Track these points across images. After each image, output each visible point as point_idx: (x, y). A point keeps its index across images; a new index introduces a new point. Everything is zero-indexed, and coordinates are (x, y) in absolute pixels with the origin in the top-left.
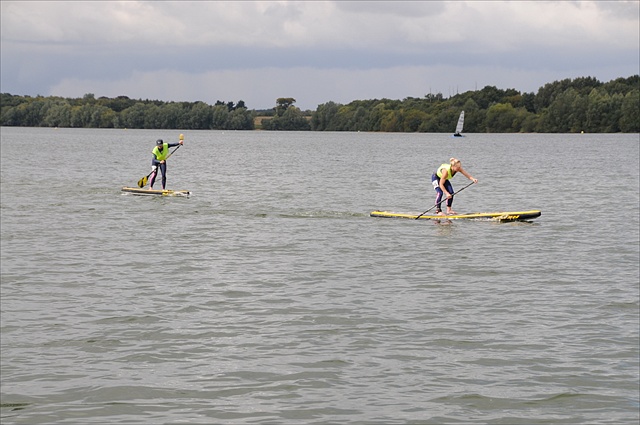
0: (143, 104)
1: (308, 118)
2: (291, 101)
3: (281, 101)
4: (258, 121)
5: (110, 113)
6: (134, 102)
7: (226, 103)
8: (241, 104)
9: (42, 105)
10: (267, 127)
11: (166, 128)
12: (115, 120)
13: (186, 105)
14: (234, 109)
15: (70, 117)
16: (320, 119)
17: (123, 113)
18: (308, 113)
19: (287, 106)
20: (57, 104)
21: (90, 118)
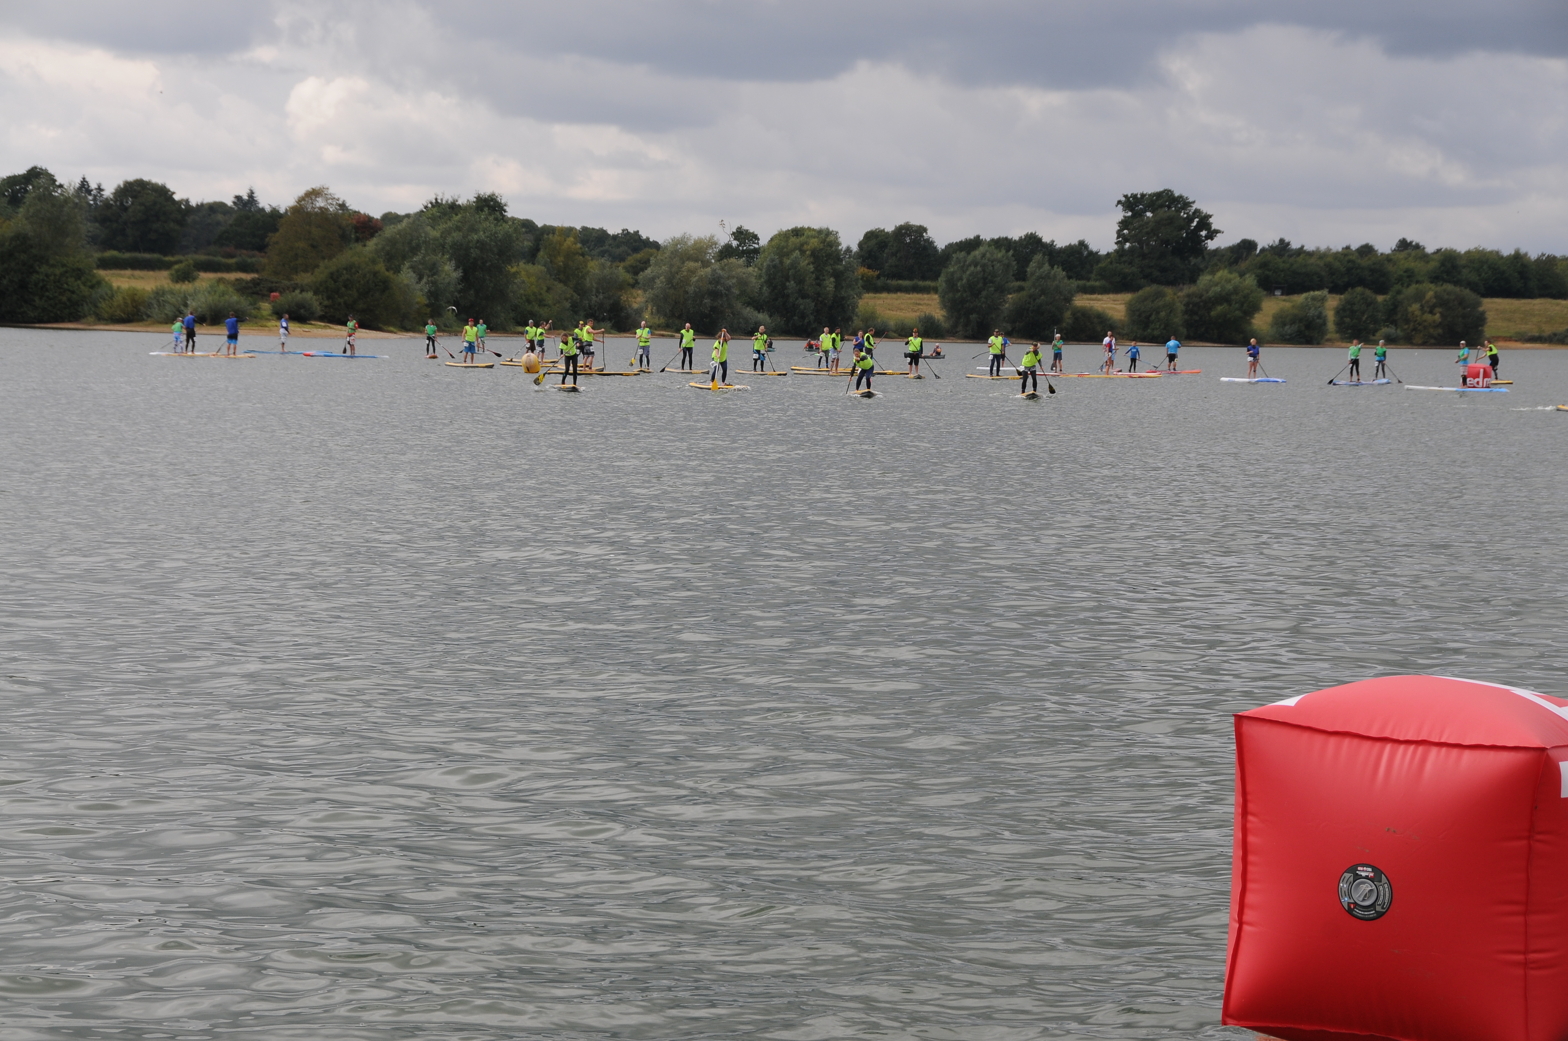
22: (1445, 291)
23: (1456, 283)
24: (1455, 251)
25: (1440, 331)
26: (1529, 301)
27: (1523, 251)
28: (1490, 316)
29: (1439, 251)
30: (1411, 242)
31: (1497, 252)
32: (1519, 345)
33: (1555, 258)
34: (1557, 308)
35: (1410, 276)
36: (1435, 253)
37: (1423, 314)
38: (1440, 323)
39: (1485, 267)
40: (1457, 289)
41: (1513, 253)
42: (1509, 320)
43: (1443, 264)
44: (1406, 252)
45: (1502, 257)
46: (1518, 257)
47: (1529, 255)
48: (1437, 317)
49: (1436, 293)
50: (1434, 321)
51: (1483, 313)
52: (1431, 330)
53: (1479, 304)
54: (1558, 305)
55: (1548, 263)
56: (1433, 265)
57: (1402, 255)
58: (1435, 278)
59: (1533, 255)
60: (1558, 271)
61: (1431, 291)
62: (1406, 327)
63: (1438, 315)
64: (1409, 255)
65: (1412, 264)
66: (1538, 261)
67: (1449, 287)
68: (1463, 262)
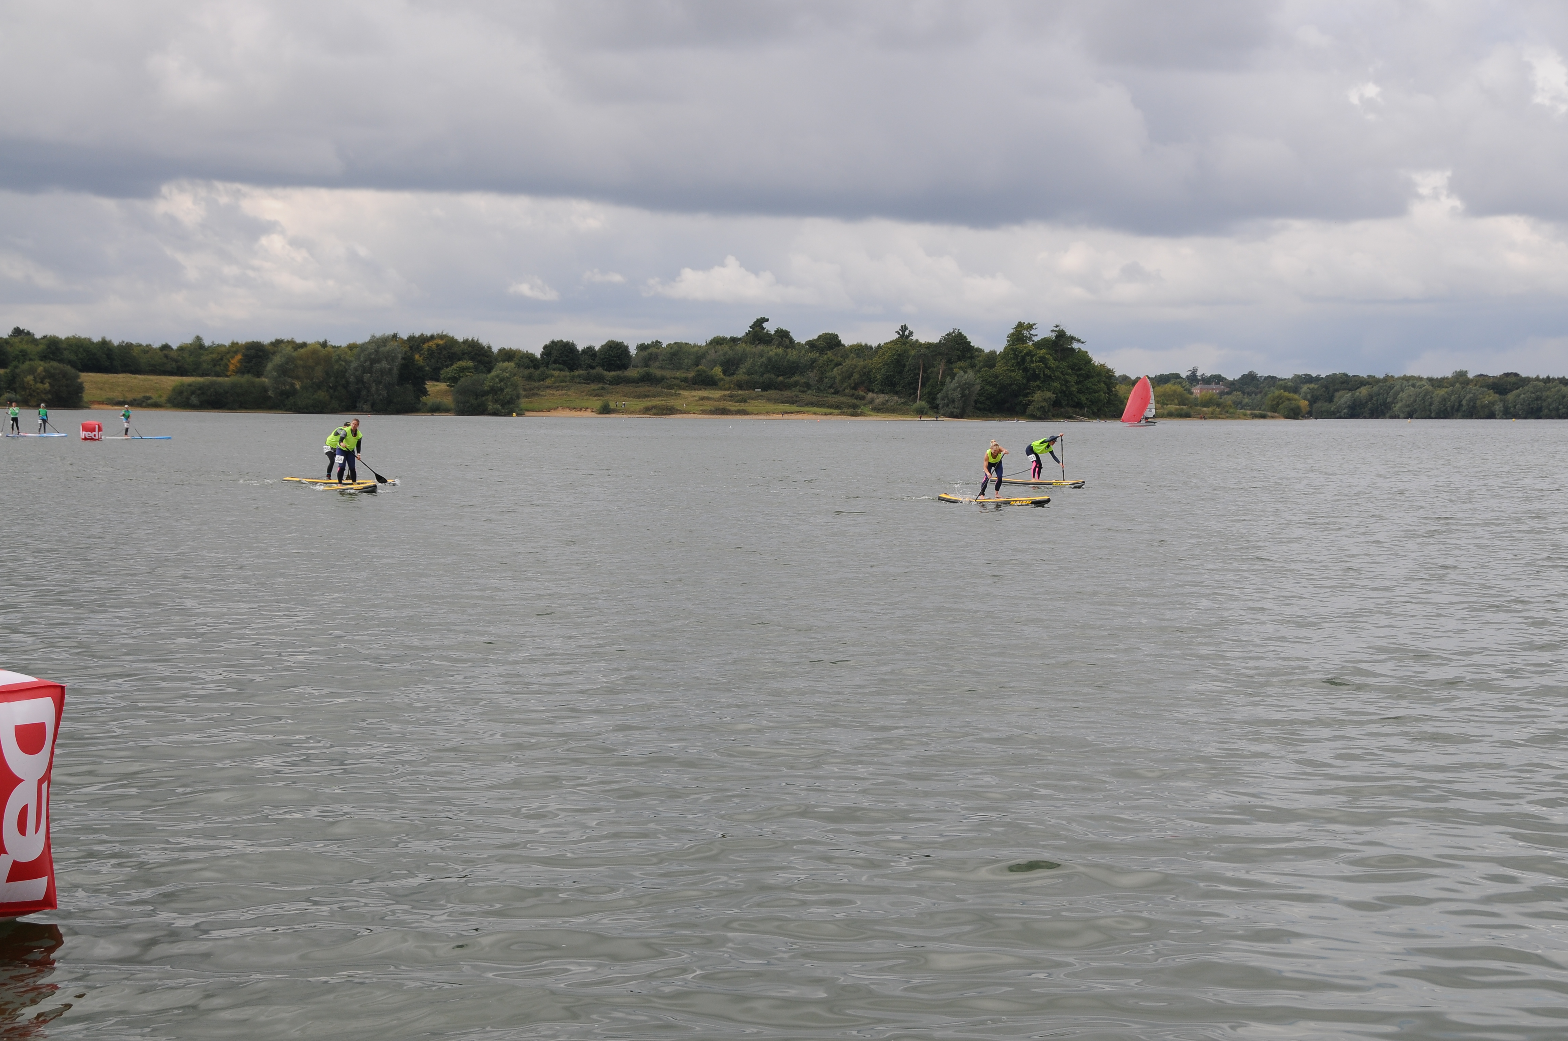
22: (52, 366)
23: (60, 361)
24: (57, 338)
25: (50, 396)
26: (115, 375)
27: (108, 339)
28: (86, 386)
29: (45, 337)
30: (23, 330)
31: (89, 340)
32: (109, 407)
33: (132, 344)
34: (136, 381)
35: (24, 355)
36: (42, 339)
37: (36, 383)
38: (50, 391)
39: (81, 350)
40: (61, 366)
41: (100, 340)
42: (101, 389)
43: (49, 347)
44: (19, 337)
45: (93, 343)
46: (104, 343)
47: (113, 341)
48: (47, 386)
49: (44, 368)
50: (45, 389)
51: (81, 384)
52: (43, 396)
53: (78, 377)
54: (136, 378)
55: (127, 348)
56: (41, 347)
57: (17, 339)
58: (44, 357)
59: (116, 342)
60: (134, 354)
61: (41, 367)
62: (23, 393)
63: (48, 384)
64: (23, 339)
65: (25, 347)
66: (120, 346)
67: (55, 364)
68: (64, 346)
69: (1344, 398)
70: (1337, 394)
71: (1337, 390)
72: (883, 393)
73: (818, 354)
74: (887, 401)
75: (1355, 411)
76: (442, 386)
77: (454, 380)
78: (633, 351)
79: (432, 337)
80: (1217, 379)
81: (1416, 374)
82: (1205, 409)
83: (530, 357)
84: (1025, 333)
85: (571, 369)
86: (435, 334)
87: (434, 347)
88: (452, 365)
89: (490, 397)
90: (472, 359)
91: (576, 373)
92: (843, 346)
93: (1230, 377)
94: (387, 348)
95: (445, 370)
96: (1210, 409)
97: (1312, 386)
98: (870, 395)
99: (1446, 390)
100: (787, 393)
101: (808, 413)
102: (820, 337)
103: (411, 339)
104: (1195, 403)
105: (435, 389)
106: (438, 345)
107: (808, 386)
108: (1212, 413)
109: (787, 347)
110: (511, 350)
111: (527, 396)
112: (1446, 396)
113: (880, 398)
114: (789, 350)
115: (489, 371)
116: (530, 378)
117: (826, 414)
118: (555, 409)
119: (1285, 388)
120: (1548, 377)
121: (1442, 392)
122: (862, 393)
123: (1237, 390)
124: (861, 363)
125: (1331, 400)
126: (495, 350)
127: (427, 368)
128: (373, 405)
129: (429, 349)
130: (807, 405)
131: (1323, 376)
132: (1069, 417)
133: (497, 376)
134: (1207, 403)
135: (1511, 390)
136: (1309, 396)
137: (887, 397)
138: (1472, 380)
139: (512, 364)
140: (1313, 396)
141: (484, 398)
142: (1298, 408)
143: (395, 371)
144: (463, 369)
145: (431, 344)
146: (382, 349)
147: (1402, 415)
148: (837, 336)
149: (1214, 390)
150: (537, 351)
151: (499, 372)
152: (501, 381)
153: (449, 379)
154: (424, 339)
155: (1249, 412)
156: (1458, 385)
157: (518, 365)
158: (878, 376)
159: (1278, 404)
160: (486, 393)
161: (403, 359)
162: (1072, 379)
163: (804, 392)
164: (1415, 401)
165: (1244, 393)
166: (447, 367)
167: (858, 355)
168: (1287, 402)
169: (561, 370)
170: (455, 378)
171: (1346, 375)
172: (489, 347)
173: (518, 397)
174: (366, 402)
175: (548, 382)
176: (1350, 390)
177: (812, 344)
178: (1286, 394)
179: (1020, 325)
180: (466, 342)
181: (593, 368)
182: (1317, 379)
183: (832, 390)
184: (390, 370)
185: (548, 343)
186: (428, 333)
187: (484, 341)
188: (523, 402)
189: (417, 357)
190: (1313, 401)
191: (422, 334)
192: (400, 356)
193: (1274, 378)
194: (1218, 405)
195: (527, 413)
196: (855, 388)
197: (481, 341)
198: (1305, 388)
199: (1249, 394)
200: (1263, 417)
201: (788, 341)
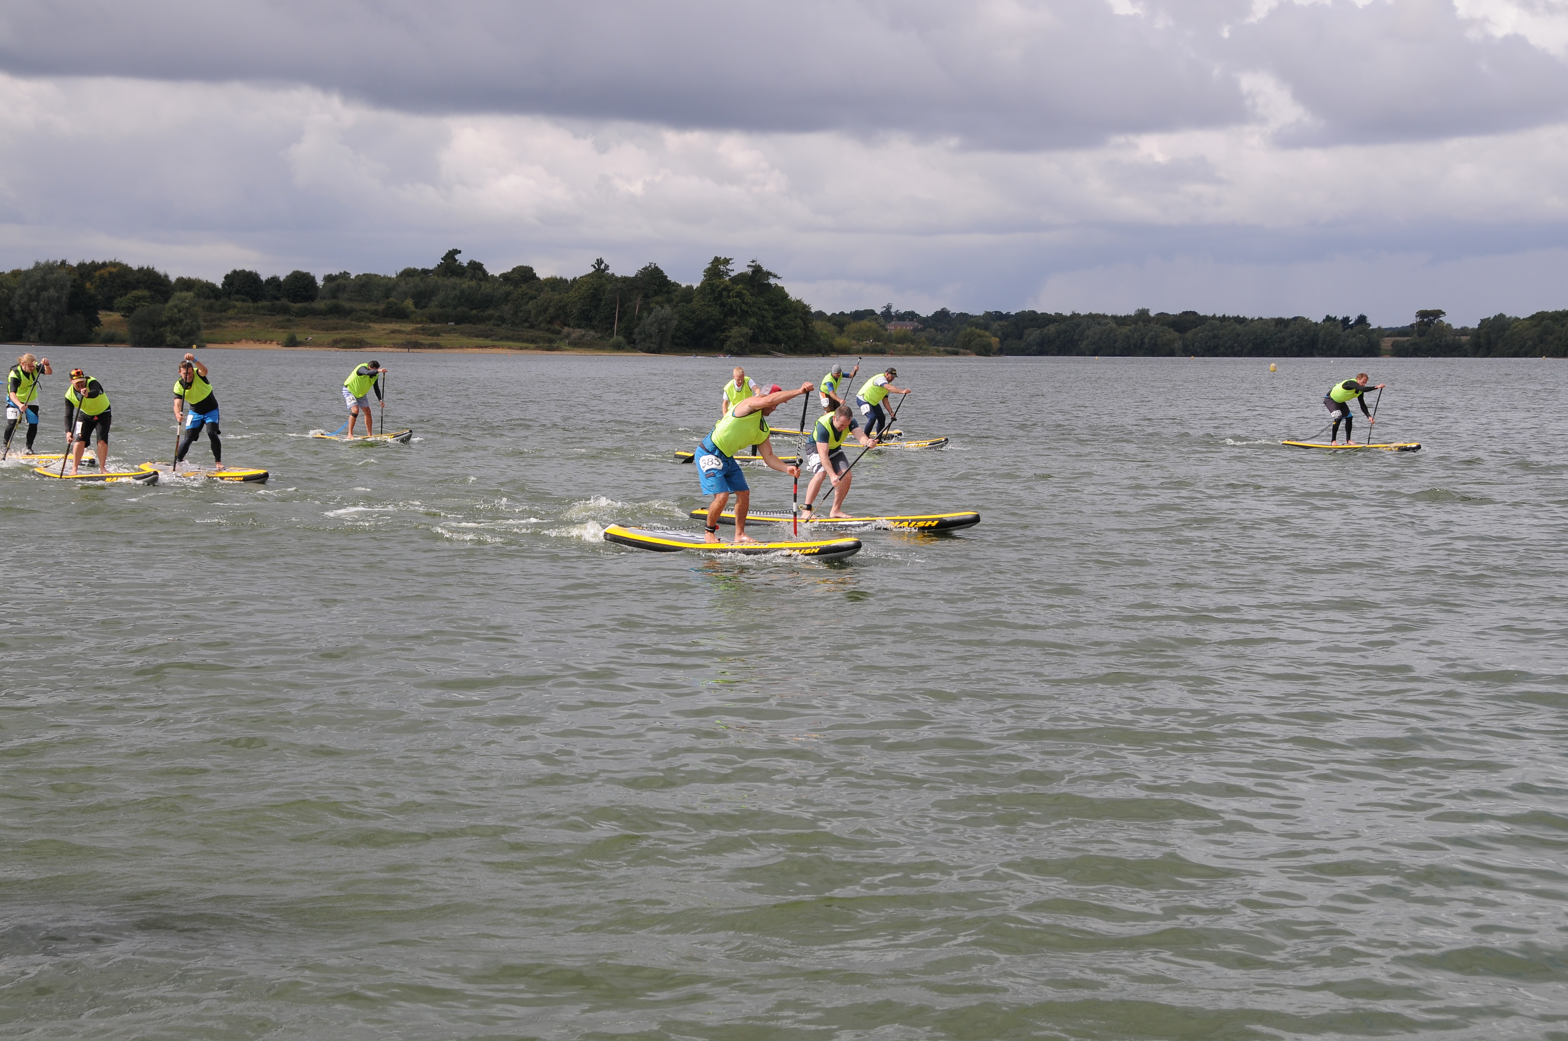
0: (1218, 322)
1: (1464, 338)
2: (1438, 313)
3: (1422, 314)
4: (1387, 343)
5: (1172, 334)
6: (1205, 318)
7: (1340, 318)
8: (1362, 319)
9: (1078, 325)
10: (1400, 351)
11: (1249, 355)
12: (1178, 345)
13: (1280, 322)
14: (1352, 326)
15: (1115, 342)
16: (1482, 340)
17: (1189, 335)
18: (1464, 331)
19: (1431, 322)
20: (1099, 324)
21: (1143, 343)
69: (1033, 335)
70: (1026, 331)
71: (1026, 328)
72: (579, 328)
73: (512, 287)
74: (584, 336)
75: (1044, 348)
76: (116, 316)
77: (128, 310)
78: (320, 282)
79: (104, 265)
80: (911, 316)
81: (1101, 313)
82: (899, 346)
83: (211, 287)
84: (722, 267)
85: (255, 300)
86: (107, 261)
87: (106, 275)
88: (126, 294)
89: (168, 328)
90: (148, 288)
91: (260, 304)
92: (538, 279)
93: (923, 315)
94: (55, 275)
95: (119, 299)
96: (905, 346)
97: (1002, 323)
98: (566, 330)
99: (1129, 328)
100: (481, 327)
101: (503, 347)
102: (514, 270)
103: (82, 266)
104: (889, 340)
105: (108, 318)
106: (110, 273)
107: (502, 320)
108: (907, 349)
109: (480, 280)
110: (189, 280)
111: (207, 328)
112: (1129, 333)
113: (577, 333)
114: (483, 283)
115: (166, 301)
116: (210, 308)
117: (521, 349)
118: (239, 341)
119: (977, 325)
120: (1224, 316)
121: (1126, 330)
122: (558, 328)
123: (930, 327)
124: (557, 297)
125: (1020, 337)
126: (173, 278)
127: (100, 297)
128: (40, 335)
129: (101, 277)
130: (501, 339)
131: (1013, 313)
132: (767, 353)
133: (176, 306)
134: (902, 340)
135: (1190, 329)
136: (1000, 334)
137: (583, 332)
138: (1154, 318)
139: (191, 294)
140: (1003, 333)
141: (162, 329)
142: (990, 344)
143: (64, 299)
144: (138, 299)
145: (102, 271)
146: (49, 276)
147: (1087, 353)
148: (531, 269)
149: (908, 326)
150: (219, 282)
151: (177, 302)
152: (180, 311)
153: (123, 309)
154: (95, 267)
155: (942, 349)
156: (1141, 323)
157: (198, 295)
158: (574, 311)
159: (970, 341)
160: (165, 324)
161: (72, 286)
162: (769, 315)
163: (498, 325)
164: (1100, 339)
165: (937, 330)
166: (121, 297)
167: (553, 289)
168: (978, 339)
169: (244, 301)
170: (130, 307)
171: (1034, 312)
172: (166, 276)
173: (199, 328)
174: (33, 331)
175: (231, 313)
176: (1039, 327)
177: (505, 277)
178: (978, 331)
179: (717, 260)
180: (141, 270)
181: (277, 299)
182: (1008, 315)
183: (527, 324)
184: (59, 298)
185: (229, 272)
186: (100, 261)
187: (160, 270)
188: (204, 334)
189: (88, 285)
190: (1004, 338)
191: (93, 262)
192: (69, 284)
193: (965, 315)
194: (912, 342)
195: (208, 345)
196: (550, 322)
197: (157, 269)
198: (995, 325)
199: (942, 331)
200: (956, 353)
201: (481, 274)
